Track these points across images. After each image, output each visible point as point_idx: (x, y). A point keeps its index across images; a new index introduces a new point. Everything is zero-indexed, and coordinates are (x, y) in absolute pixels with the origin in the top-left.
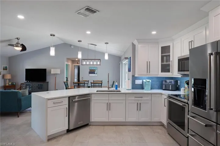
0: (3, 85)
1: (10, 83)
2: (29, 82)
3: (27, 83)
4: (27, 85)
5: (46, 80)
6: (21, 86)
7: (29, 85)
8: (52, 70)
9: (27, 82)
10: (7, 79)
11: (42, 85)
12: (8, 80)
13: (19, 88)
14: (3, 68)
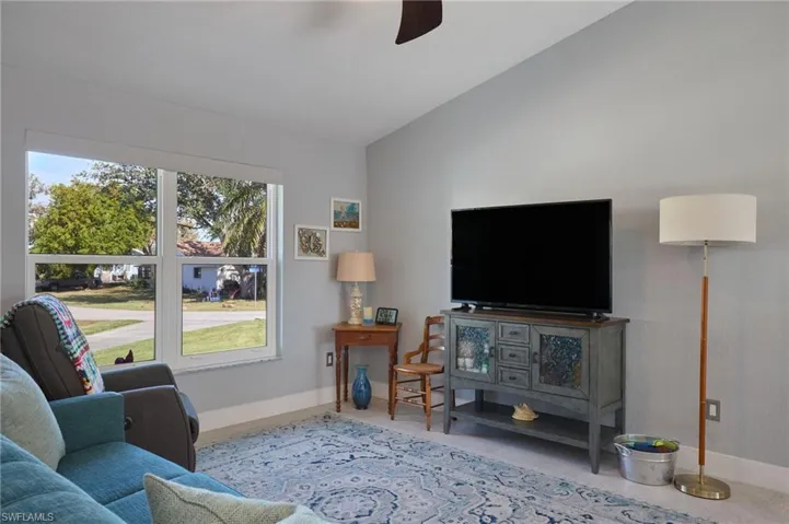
0: (333, 318)
1: (369, 313)
2: (479, 308)
3: (463, 322)
4: (460, 335)
5: (606, 305)
6: (428, 337)
7: (477, 336)
8: (667, 207)
9: (465, 309)
10: (352, 284)
11: (573, 347)
12: (356, 292)
13: (417, 348)
14: (337, 214)
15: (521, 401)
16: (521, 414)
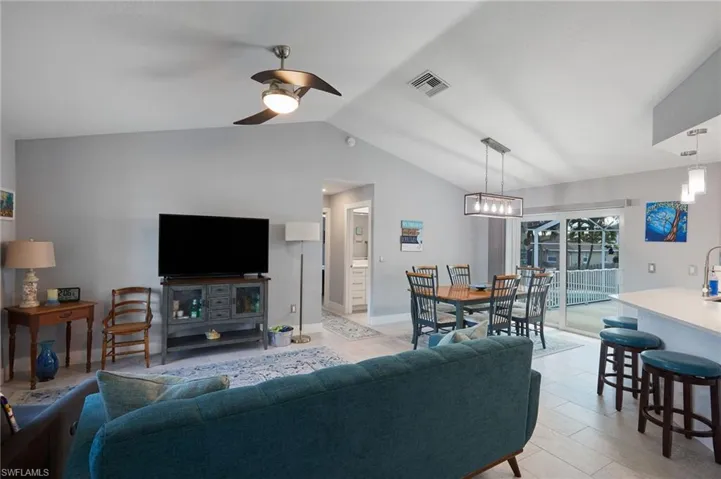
1: (55, 294)
6: (114, 305)
8: (289, 226)
10: (28, 271)
12: (33, 278)
15: (210, 328)
16: (213, 336)
